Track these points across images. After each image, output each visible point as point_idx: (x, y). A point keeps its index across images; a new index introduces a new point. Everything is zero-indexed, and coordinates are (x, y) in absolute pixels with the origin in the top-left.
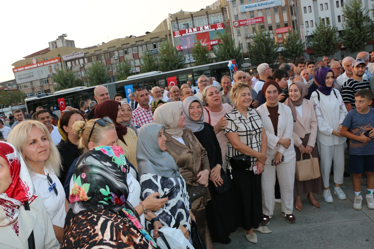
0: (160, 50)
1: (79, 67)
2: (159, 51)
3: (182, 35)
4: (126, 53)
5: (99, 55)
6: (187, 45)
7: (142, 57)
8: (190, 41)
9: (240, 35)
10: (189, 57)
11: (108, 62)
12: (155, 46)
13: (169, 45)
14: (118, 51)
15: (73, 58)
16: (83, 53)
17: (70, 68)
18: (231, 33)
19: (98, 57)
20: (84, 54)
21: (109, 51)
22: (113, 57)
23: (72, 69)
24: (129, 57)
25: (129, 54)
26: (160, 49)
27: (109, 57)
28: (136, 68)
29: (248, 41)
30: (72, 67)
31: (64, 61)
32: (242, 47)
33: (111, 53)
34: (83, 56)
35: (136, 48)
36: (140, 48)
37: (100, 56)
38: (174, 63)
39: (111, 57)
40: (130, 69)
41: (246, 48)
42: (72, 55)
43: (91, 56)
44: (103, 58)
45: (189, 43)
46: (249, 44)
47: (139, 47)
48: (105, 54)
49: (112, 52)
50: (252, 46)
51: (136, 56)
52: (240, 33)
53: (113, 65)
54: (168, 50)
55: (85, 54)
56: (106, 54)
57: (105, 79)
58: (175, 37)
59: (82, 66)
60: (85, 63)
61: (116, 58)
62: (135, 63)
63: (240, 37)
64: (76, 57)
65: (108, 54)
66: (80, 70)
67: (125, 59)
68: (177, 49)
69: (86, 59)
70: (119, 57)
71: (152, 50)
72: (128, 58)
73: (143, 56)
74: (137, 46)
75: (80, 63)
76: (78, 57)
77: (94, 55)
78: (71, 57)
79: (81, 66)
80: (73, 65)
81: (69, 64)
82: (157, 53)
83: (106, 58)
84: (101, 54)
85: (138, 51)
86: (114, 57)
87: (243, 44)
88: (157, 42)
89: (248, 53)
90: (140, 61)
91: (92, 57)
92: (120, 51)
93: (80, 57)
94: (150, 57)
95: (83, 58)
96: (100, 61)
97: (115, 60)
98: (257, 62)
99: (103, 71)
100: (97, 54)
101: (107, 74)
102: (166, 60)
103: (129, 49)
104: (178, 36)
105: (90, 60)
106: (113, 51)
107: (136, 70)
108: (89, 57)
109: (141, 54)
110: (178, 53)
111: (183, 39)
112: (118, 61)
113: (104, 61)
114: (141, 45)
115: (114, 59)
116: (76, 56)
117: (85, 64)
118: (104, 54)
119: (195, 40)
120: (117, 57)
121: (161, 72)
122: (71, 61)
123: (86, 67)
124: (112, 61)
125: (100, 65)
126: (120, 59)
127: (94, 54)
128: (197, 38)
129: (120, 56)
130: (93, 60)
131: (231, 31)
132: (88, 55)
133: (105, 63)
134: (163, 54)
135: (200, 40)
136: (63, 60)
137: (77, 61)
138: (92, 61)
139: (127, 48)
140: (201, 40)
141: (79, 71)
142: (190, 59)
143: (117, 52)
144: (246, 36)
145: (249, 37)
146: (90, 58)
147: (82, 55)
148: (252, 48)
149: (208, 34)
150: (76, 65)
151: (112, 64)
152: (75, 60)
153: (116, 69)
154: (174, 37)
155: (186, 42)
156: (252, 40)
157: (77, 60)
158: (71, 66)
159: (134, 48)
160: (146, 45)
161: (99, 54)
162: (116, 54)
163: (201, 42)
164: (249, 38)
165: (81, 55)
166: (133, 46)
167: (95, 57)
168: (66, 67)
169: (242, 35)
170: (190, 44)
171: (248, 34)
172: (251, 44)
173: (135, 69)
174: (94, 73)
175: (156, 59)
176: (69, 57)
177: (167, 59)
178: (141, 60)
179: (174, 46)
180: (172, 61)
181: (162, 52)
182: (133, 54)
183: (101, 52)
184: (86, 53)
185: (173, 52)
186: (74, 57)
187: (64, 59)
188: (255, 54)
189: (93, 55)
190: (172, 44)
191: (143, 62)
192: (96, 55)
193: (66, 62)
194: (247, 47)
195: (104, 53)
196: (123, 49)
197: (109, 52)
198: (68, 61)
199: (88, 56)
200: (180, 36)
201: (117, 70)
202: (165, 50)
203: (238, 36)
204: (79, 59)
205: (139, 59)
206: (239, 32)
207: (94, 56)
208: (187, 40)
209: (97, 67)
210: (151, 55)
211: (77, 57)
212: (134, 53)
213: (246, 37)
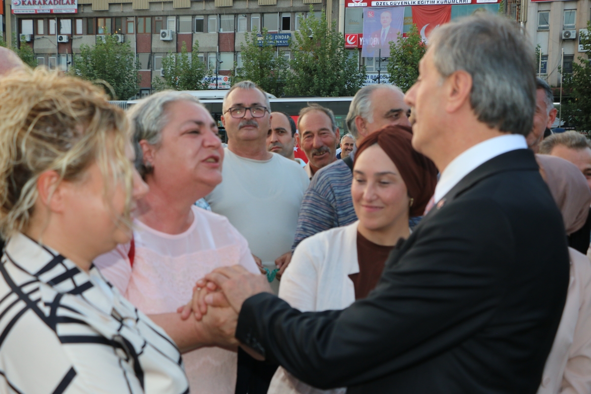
0: (297, 38)
1: (56, 40)
2: (294, 39)
3: (369, 5)
4: (200, 27)
5: (120, 17)
6: (379, 36)
7: (243, 48)
8: (391, 24)
9: (547, 28)
10: (379, 73)
11: (144, 43)
12: (286, 24)
13: (325, 26)
14: (178, 17)
15: (41, 12)
16: (76, 2)
17: (28, 39)
18: (518, 18)
19: (117, 23)
20: (76, 7)
21: (153, 14)
22: (162, 31)
23: (35, 42)
24: (206, 40)
25: (207, 32)
26: (296, 34)
27: (148, 30)
28: (219, 77)
29: (568, 50)
30: (36, 37)
31: (12, 15)
32: (545, 66)
33: (156, 18)
34: (74, 11)
35: (232, 18)
36: (242, 21)
37: (123, 21)
38: (329, 81)
39: (154, 30)
40: (201, 77)
41: (557, 70)
42: (39, 3)
43: (97, 18)
44: (131, 28)
45: (386, 30)
46: (568, 59)
47: (240, 17)
48: (139, 19)
49: (161, 18)
50: (578, 67)
51: (226, 43)
52: (547, 23)
53: (156, 57)
54: (319, 39)
55: (79, 5)
56: (142, 19)
57: (124, 90)
58: (350, 5)
59: (65, 40)
60: (76, 34)
61: (168, 38)
62: (219, 62)
63: (543, 35)
64: (51, 10)
65: (148, 20)
66: (56, 52)
67: (194, 45)
68: (349, 42)
69: (79, 22)
70: (178, 37)
71: (274, 34)
72: (201, 45)
73: (245, 45)
74: (236, 15)
75: (62, 31)
76: (58, 12)
77: (105, 15)
78: (36, 7)
79: (61, 38)
80: (41, 30)
81: (27, 26)
82: (288, 45)
83: (141, 30)
84: (127, 17)
85: (236, 30)
86: (163, 33)
87: (549, 57)
88: (294, 12)
89: (559, 86)
90: (236, 59)
91: (100, 21)
92: (182, 19)
93: (64, 12)
94: (264, 51)
95: (73, 17)
96: (119, 36)
97: (165, 41)
98: (584, 117)
99: (123, 67)
100: (114, 15)
101: (132, 78)
102: (307, 69)
103: (211, 18)
104: (359, 4)
105: (91, 28)
106: (162, 14)
107: (219, 81)
108: (91, 18)
109: (241, 41)
110: (347, 55)
111: (370, 15)
112: (174, 46)
113: (132, 39)
114: (248, 14)
115: (161, 38)
116: (51, 7)
117: (74, 36)
118: (136, 17)
119: (405, 24)
120: (172, 36)
121: (273, 96)
122: (35, 17)
123: (76, 45)
124: (157, 42)
125: (117, 48)
126: (181, 42)
127: (107, 11)
128: (411, 20)
129: (180, 33)
130: (100, 31)
131: (519, 14)
132: (87, 10)
133: (133, 45)
134: (305, 49)
135: (421, 28)
136: (11, 11)
137: (53, 23)
138: (97, 33)
139: (204, 13)
140: (424, 28)
141: (54, 54)
142: (379, 78)
143: (174, 19)
144: (563, 32)
145: (573, 36)
146: (94, 20)
147: (72, 9)
148: (575, 74)
149: (450, 11)
150: (48, 34)
151: (153, 51)
152: (49, 19)
153: (162, 69)
154: (346, 5)
155: (379, 26)
156: (580, 48)
157: (53, 18)
158: (32, 33)
159: (225, 18)
160: (262, 14)
161: (120, 15)
162: (171, 24)
163: (422, 32)
164: (574, 40)
165: (68, 6)
166: (224, 11)
167: (108, 21)
168: (16, 31)
169: (551, 28)
170: (388, 34)
171: (573, 27)
172: (576, 61)
173: (217, 79)
174: (94, 68)
175: (282, 62)
176: (29, 7)
177: (312, 67)
178: (239, 55)
179: (341, 29)
180: (325, 74)
181: (301, 42)
182: (219, 34)
183: (128, 10)
184: (84, 5)
185: (333, 49)
186: (46, 9)
187: (13, 7)
188: (580, 91)
189: (102, 14)
190: (335, 25)
191: (241, 64)
192: (112, 18)
193: (21, 17)
194: (559, 68)
195: (137, 15)
196: (194, 16)
197: (152, 17)
198: (27, 16)
199: (89, 16)
200: (365, 4)
201: (164, 72)
202: (312, 38)
203: (540, 30)
204: (59, 17)
205: (235, 52)
206: (544, 19)
207: (105, 18)
208: (382, 20)
209: (108, 51)
210: (267, 47)
211: (54, 12)
212: (222, 31)
213: (563, 38)
